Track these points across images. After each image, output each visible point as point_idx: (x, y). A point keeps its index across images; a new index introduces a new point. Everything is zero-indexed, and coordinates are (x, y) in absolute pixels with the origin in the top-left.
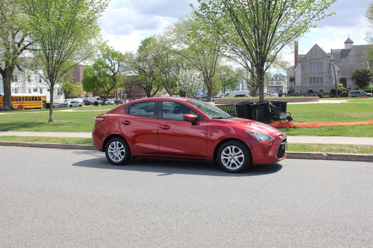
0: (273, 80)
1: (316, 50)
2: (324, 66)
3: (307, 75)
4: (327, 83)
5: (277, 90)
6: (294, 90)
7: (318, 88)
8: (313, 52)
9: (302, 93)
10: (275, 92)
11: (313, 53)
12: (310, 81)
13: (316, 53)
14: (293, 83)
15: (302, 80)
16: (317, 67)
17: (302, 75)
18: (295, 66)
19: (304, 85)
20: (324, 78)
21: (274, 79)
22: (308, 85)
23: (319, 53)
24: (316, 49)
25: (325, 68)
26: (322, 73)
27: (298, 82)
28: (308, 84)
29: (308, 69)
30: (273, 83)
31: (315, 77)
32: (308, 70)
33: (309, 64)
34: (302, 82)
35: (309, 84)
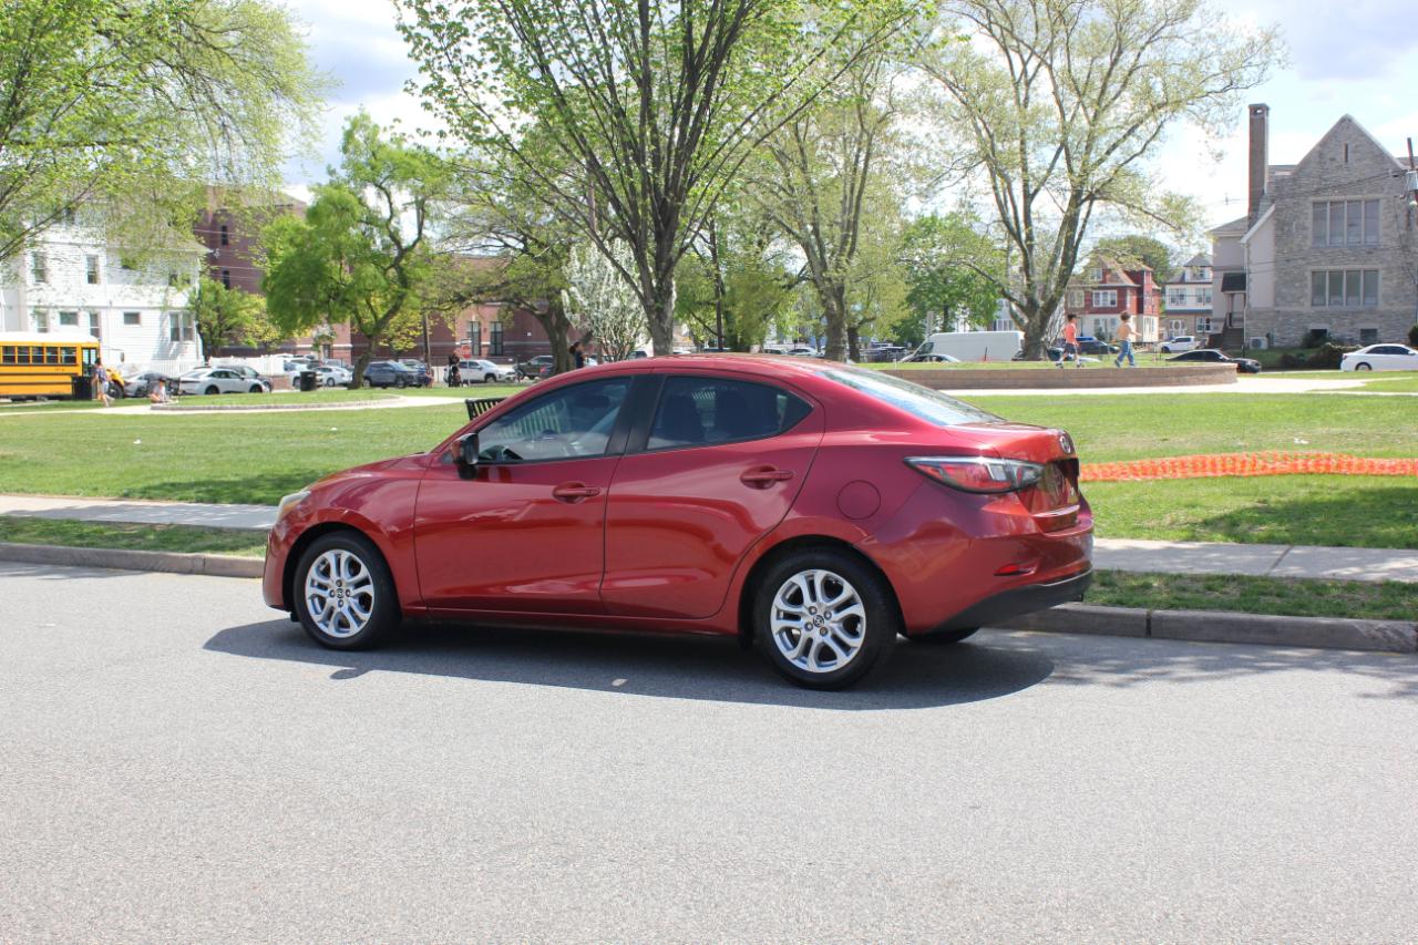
0: (1182, 281)
1: (1347, 146)
2: (1382, 217)
3: (1300, 262)
4: (1396, 298)
5: (1200, 327)
6: (1242, 330)
7: (1352, 323)
8: (1331, 155)
9: (1276, 344)
10: (1188, 340)
11: (1333, 160)
12: (1318, 290)
13: (1346, 161)
14: (1239, 296)
15: (1276, 285)
16: (1350, 225)
17: (1275, 262)
18: (1250, 218)
19: (1288, 309)
20: (1381, 274)
21: (1188, 278)
22: (1306, 307)
23: (1359, 160)
24: (1346, 138)
25: (1387, 228)
26: (1372, 250)
27: (1260, 291)
28: (1308, 304)
29: (1310, 233)
30: (1182, 296)
31: (1342, 272)
32: (1305, 237)
33: (1310, 211)
34: (1278, 295)
35: (1313, 305)
